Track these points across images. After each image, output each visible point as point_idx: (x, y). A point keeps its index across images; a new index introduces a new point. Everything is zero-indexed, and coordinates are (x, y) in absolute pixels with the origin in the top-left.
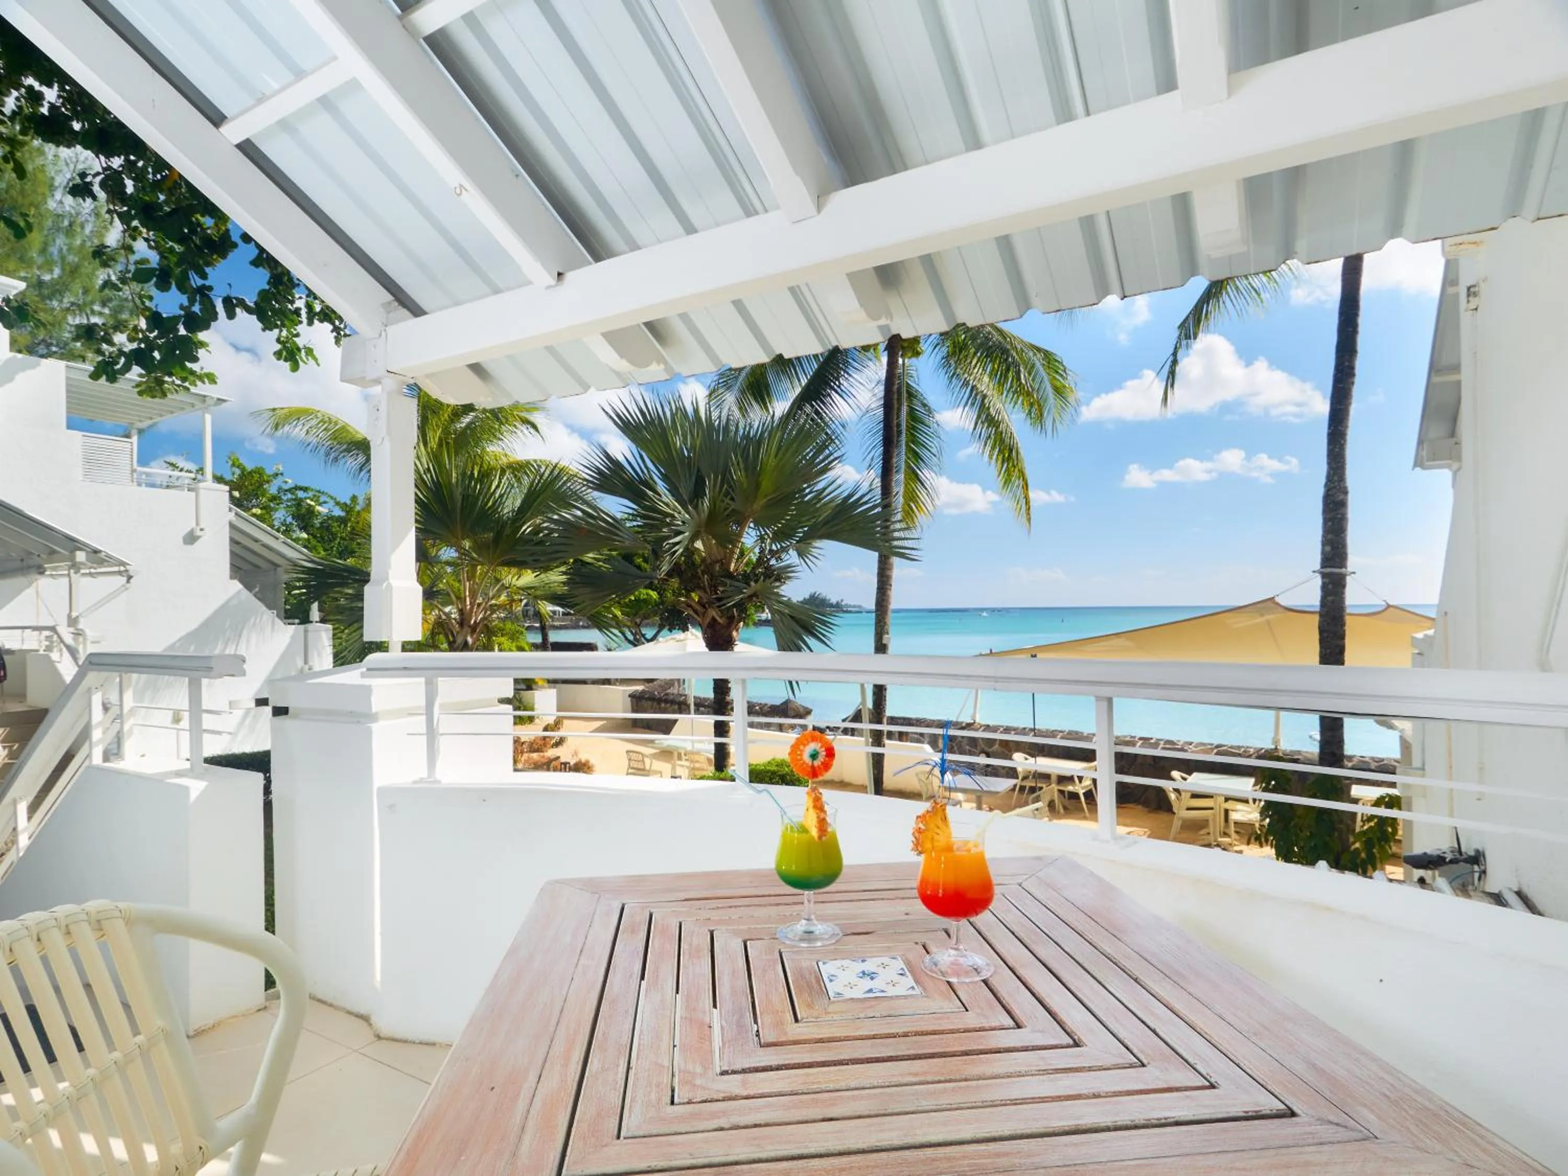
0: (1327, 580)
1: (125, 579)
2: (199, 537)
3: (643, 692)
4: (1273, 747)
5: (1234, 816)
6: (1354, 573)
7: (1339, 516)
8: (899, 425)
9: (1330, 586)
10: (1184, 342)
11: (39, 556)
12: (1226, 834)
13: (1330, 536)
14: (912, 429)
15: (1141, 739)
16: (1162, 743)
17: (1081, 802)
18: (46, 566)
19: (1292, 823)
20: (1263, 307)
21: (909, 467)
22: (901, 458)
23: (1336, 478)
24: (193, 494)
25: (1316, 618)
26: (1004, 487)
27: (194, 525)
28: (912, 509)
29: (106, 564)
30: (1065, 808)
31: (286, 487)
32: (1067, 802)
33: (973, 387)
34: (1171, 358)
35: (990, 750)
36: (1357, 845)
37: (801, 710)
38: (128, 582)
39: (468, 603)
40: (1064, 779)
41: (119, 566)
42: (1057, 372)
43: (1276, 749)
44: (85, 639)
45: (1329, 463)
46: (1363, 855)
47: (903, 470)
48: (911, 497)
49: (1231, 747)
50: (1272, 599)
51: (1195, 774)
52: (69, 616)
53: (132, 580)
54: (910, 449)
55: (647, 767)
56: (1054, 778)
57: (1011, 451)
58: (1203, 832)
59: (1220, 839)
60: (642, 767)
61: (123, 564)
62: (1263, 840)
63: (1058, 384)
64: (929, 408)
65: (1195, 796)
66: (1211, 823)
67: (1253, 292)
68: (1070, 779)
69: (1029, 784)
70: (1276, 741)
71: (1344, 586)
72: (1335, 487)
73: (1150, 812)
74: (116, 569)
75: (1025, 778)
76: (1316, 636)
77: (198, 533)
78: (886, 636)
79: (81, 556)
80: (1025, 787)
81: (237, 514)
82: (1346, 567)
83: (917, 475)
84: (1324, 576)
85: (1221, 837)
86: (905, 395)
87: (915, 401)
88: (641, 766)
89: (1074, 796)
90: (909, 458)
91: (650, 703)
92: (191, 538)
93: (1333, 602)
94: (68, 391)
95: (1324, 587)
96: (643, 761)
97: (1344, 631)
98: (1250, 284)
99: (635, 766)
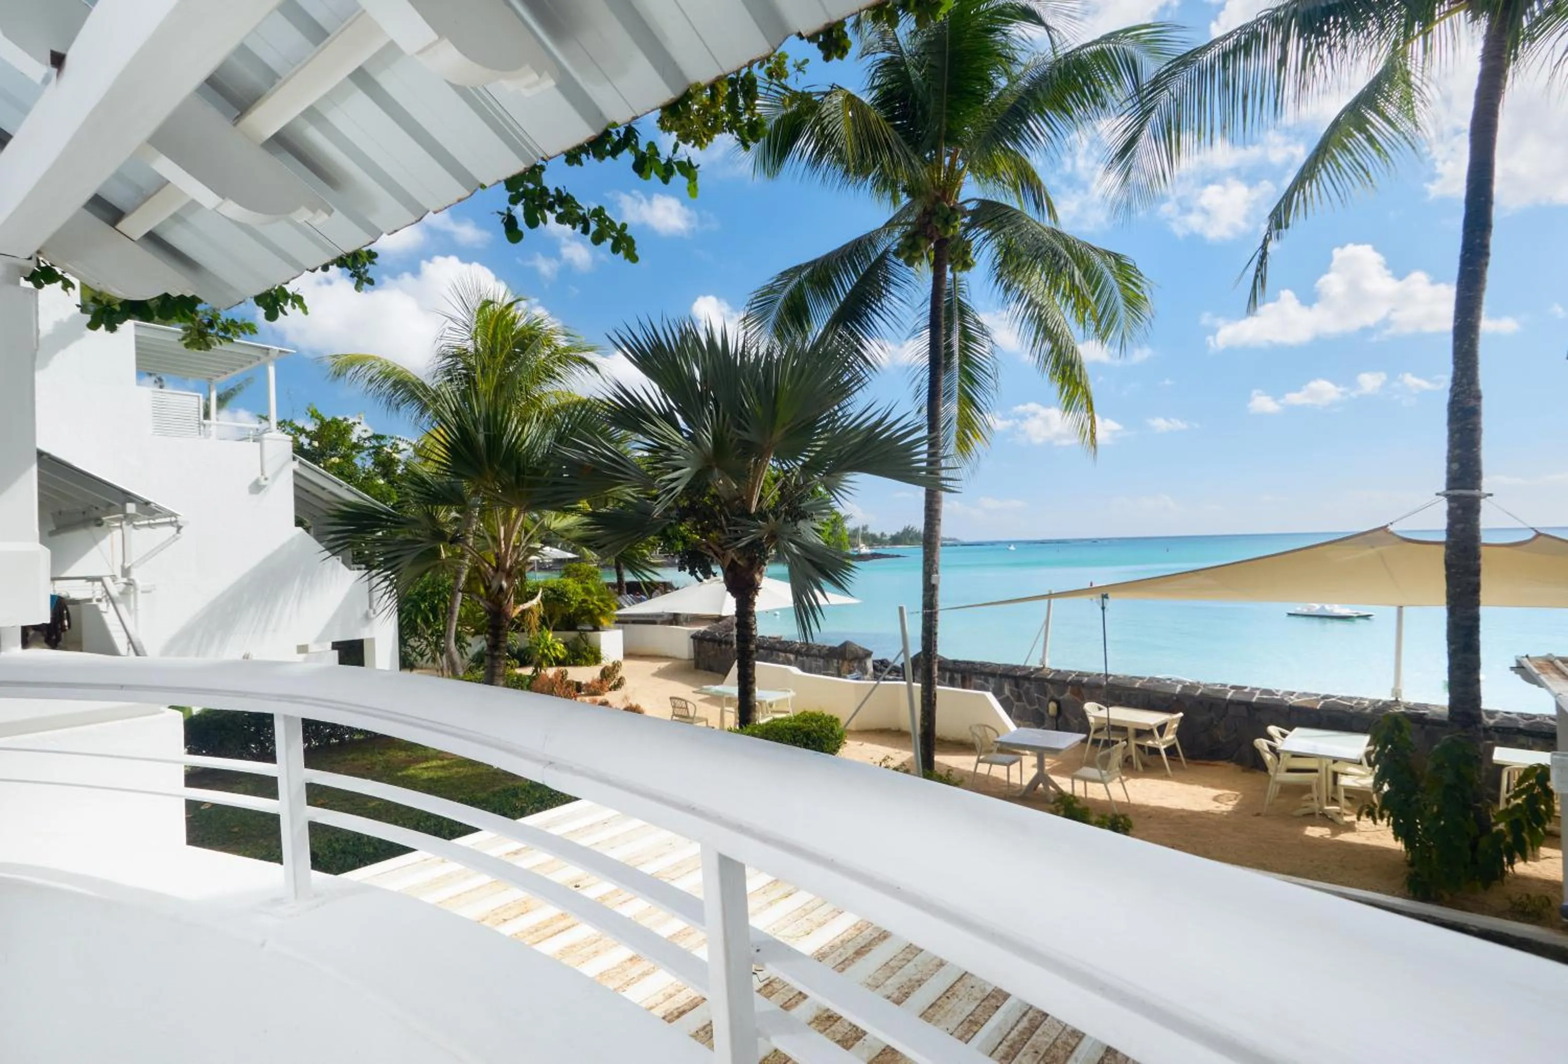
0: (1455, 505)
1: (174, 530)
2: (264, 486)
3: (705, 632)
4: (1393, 699)
5: (1344, 781)
6: (1491, 495)
7: (1470, 426)
8: (949, 346)
9: (1460, 512)
10: (1274, 234)
11: (97, 508)
12: (1334, 801)
13: (1458, 451)
14: (964, 349)
15: (1233, 687)
16: (1258, 692)
17: (1162, 758)
18: (104, 518)
19: (1414, 799)
20: (1373, 186)
21: (962, 389)
22: (952, 381)
23: (1464, 381)
24: (257, 445)
25: (1442, 550)
26: (1066, 410)
27: (259, 474)
28: (968, 437)
29: (157, 515)
30: (1145, 765)
31: (365, 435)
32: (1147, 758)
33: (1031, 301)
34: (1260, 253)
35: (1061, 698)
36: (1502, 826)
37: (861, 652)
38: (178, 532)
39: (503, 546)
40: (1142, 733)
41: (170, 516)
42: (1130, 281)
43: (1397, 701)
44: (136, 589)
45: (1456, 363)
46: (1509, 839)
47: (956, 396)
48: (967, 424)
49: (1342, 698)
50: (1384, 528)
51: (1297, 730)
52: (123, 567)
53: (182, 530)
54: (963, 371)
55: (691, 714)
56: (1131, 732)
57: (1073, 367)
58: (1306, 797)
59: (1326, 808)
60: (686, 714)
61: (173, 515)
62: (1377, 815)
63: (1130, 294)
64: (982, 325)
65: (1295, 756)
66: (1314, 787)
67: (1361, 171)
68: (1148, 733)
69: (1103, 737)
70: (1396, 692)
71: (1477, 511)
72: (1463, 392)
73: (1244, 771)
74: (168, 520)
75: (1096, 731)
76: (1442, 572)
77: (263, 482)
78: (935, 576)
79: (131, 508)
80: (1099, 740)
81: (300, 462)
82: (1479, 488)
83: (972, 400)
84: (1451, 499)
85: (1328, 805)
86: (957, 312)
87: (968, 319)
88: (684, 713)
89: (1155, 751)
90: (963, 381)
91: (711, 644)
92: (257, 487)
93: (1463, 530)
94: (137, 348)
95: (1451, 513)
96: (687, 708)
97: (1479, 565)
98: (1356, 160)
99: (680, 713)
